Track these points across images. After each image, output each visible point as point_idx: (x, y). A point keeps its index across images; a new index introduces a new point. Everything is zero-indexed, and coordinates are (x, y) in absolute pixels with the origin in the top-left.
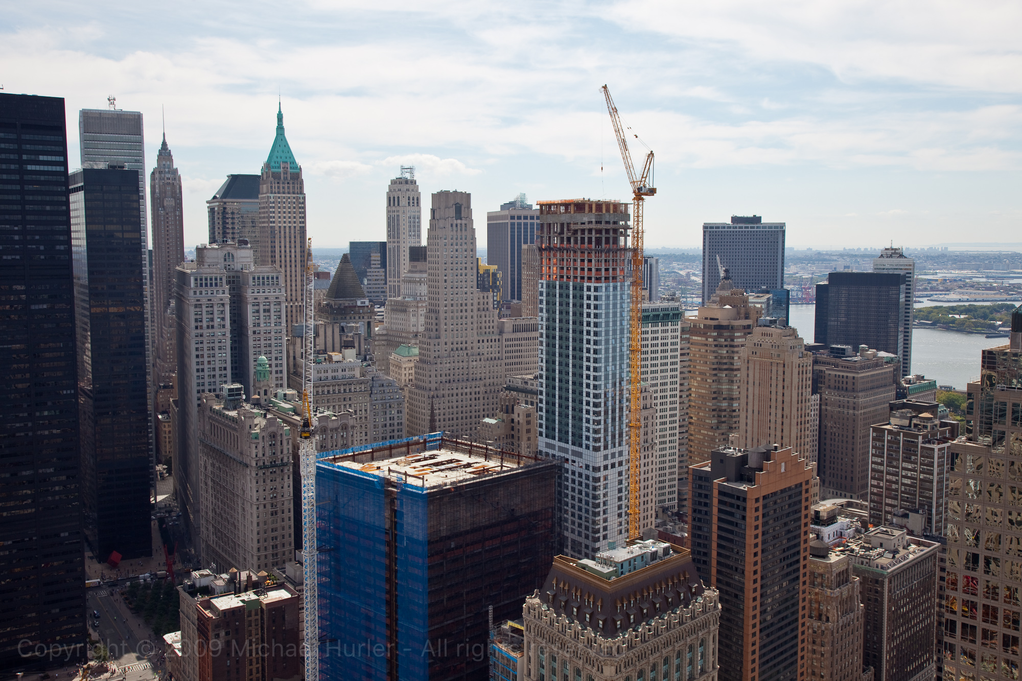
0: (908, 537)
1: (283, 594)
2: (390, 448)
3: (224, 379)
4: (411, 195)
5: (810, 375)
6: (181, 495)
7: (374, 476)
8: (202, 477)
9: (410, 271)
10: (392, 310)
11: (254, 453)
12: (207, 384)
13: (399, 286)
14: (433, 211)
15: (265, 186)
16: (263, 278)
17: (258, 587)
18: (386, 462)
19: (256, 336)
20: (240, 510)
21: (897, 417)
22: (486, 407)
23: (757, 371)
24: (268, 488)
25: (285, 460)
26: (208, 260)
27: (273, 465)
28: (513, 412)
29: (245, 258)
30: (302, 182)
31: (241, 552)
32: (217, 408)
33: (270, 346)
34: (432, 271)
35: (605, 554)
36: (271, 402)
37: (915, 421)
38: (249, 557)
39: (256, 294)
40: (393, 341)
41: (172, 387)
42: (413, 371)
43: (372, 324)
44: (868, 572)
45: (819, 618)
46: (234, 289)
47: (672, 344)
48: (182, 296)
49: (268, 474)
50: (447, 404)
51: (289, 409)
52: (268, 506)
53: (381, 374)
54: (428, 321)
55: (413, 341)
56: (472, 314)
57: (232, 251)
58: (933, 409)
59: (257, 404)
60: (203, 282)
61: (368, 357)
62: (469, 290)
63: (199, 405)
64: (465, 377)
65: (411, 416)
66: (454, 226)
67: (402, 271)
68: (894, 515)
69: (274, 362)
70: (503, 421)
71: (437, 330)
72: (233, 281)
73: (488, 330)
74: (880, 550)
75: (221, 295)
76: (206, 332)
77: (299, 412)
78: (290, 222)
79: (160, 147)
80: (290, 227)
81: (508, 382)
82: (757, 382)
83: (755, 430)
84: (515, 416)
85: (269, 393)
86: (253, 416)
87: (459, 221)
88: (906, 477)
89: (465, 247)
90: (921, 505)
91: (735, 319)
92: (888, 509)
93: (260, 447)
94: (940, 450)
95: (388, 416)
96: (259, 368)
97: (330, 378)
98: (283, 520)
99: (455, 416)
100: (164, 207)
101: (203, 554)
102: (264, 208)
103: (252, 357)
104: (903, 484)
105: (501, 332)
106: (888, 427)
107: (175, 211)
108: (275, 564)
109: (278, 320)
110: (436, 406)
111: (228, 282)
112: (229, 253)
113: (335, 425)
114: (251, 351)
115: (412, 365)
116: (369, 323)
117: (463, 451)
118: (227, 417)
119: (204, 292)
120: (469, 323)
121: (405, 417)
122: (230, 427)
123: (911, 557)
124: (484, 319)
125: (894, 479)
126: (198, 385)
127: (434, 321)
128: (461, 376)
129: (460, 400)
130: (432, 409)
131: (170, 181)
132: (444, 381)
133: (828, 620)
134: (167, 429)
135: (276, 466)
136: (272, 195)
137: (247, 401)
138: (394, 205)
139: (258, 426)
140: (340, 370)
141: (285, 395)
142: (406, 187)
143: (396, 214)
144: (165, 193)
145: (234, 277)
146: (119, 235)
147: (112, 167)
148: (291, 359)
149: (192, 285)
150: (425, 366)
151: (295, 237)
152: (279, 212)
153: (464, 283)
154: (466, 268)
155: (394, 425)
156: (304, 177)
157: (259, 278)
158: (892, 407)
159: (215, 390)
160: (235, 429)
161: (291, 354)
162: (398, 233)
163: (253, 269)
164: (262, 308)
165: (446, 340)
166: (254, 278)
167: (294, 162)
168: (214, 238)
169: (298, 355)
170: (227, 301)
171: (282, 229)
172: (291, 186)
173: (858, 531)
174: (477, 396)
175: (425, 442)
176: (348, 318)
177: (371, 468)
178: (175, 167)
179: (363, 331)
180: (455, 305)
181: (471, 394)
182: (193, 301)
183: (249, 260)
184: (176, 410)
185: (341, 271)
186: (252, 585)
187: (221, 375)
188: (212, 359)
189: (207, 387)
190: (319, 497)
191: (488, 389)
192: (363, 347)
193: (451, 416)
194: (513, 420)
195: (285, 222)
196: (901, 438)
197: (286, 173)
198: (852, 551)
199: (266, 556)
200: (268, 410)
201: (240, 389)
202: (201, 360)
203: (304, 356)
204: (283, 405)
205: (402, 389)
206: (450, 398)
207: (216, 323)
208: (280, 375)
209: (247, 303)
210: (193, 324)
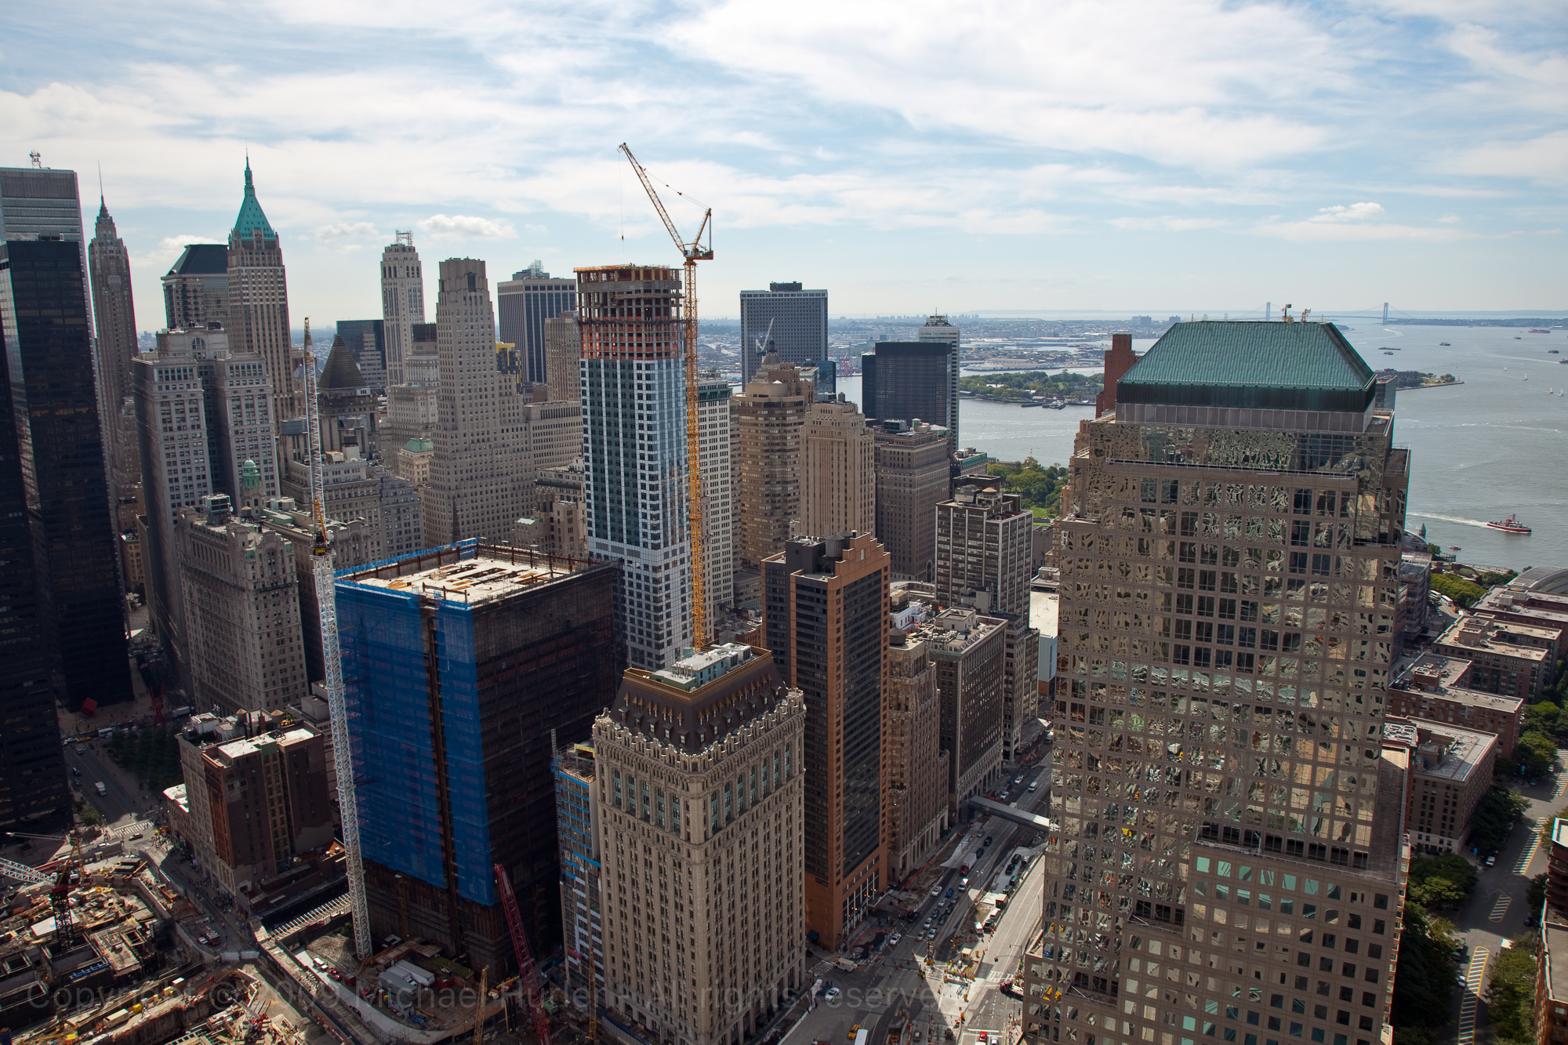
0: (977, 616)
1: (304, 734)
2: (419, 560)
3: (204, 489)
4: (410, 263)
5: (872, 454)
6: (162, 627)
7: (407, 594)
8: (187, 606)
9: (415, 353)
10: (395, 399)
11: (250, 574)
12: (183, 496)
13: (401, 371)
14: (441, 284)
15: (234, 258)
16: (243, 367)
17: (275, 728)
18: (417, 576)
19: (239, 436)
20: (239, 642)
21: (961, 494)
22: (515, 505)
23: (817, 451)
24: (271, 614)
25: (289, 580)
26: (172, 349)
27: (275, 587)
28: (552, 510)
29: (218, 343)
30: (279, 252)
31: (245, 689)
32: (199, 523)
33: (257, 447)
34: (443, 352)
35: (683, 663)
36: (264, 513)
37: (979, 497)
38: (255, 695)
39: (235, 387)
40: (400, 435)
41: (135, 501)
42: (427, 468)
43: (376, 415)
44: (942, 655)
45: (898, 707)
46: (207, 382)
47: (722, 425)
48: (142, 392)
49: (269, 597)
50: (470, 504)
51: (288, 521)
52: (273, 635)
53: (390, 473)
54: (442, 410)
55: (424, 434)
56: (493, 399)
57: (203, 337)
58: (994, 483)
59: (248, 517)
60: (169, 375)
61: (373, 455)
62: (488, 372)
63: (175, 522)
64: (489, 472)
65: (428, 520)
66: (468, 298)
67: (403, 353)
68: (962, 594)
69: (263, 466)
70: (541, 520)
71: (453, 420)
72: (206, 373)
73: (512, 418)
74: (952, 632)
75: (192, 390)
76: (176, 434)
77: (298, 523)
78: (267, 300)
79: (98, 213)
80: (268, 305)
81: (539, 476)
82: (817, 464)
83: (818, 514)
84: (554, 515)
85: (260, 503)
86: (246, 532)
87: (473, 294)
88: (972, 555)
89: (481, 323)
90: (987, 583)
91: (786, 395)
92: (954, 589)
93: (257, 567)
94: (1004, 525)
95: (403, 522)
97: (331, 481)
98: (292, 649)
99: (480, 517)
100: (108, 286)
101: (197, 694)
102: (234, 284)
103: (235, 462)
104: (969, 562)
105: (528, 420)
106: (953, 504)
107: (122, 290)
108: (287, 700)
109: (264, 417)
110: (458, 507)
111: (200, 374)
112: (198, 339)
113: (345, 536)
114: (234, 454)
115: (426, 461)
116: (372, 416)
117: (505, 558)
118: (213, 534)
119: (171, 387)
120: (491, 410)
121: (422, 521)
122: (217, 545)
123: (982, 636)
124: (507, 405)
125: (961, 557)
126: (173, 497)
127: (449, 410)
128: (484, 472)
130: (455, 511)
131: (114, 255)
132: (465, 478)
133: (907, 709)
134: (134, 551)
135: (278, 588)
136: (244, 269)
137: (235, 513)
138: (390, 276)
139: (253, 542)
140: (342, 472)
141: (280, 504)
142: (402, 255)
143: (393, 287)
144: (107, 269)
145: (206, 367)
146: (60, 321)
147: (44, 239)
148: (283, 461)
149: (156, 379)
150: (442, 462)
152: (254, 289)
153: (482, 365)
154: (484, 348)
156: (282, 245)
157: (237, 368)
158: (953, 484)
159: (193, 503)
160: (224, 548)
161: (282, 456)
162: (397, 310)
163: (229, 357)
164: (243, 403)
165: (465, 431)
166: (232, 368)
167: (268, 228)
168: (173, 321)
169: (290, 456)
170: (201, 396)
171: (259, 308)
172: (267, 256)
173: (929, 615)
174: (504, 493)
175: (459, 550)
176: (347, 410)
177: (400, 584)
178: (119, 236)
179: (365, 425)
180: (473, 391)
181: (497, 491)
182: (158, 398)
183: (223, 346)
184: (145, 528)
185: (335, 356)
186: (264, 727)
187: (199, 485)
188: (187, 466)
189: (183, 500)
190: (341, 621)
191: (517, 484)
192: (368, 443)
193: (476, 518)
194: (552, 519)
195: (261, 300)
196: (967, 515)
197: (259, 241)
198: (925, 635)
199: (275, 692)
200: (262, 523)
201: (225, 500)
202: (174, 468)
203: (298, 457)
204: (279, 516)
205: (416, 490)
206: (474, 497)
207: (189, 423)
208: (271, 481)
209: (225, 398)
210: (160, 426)
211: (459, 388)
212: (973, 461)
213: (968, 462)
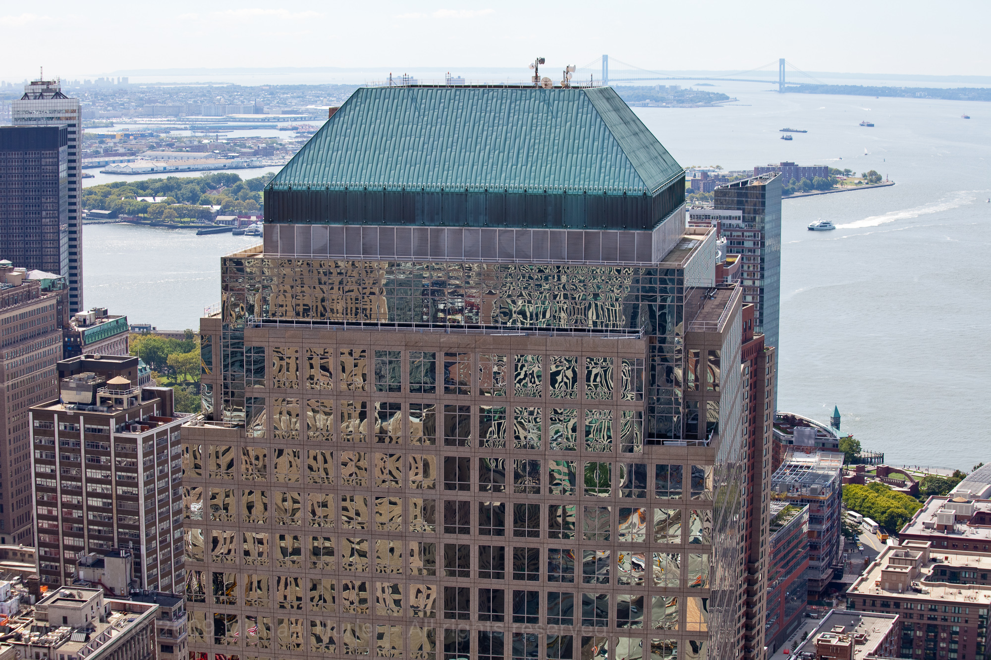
0: (107, 601)
21: (72, 389)
37: (101, 393)
58: (127, 368)
68: (81, 564)
74: (64, 630)
88: (94, 495)
92: (69, 554)
94: (145, 440)
104: (90, 508)
106: (57, 408)
123: (115, 634)
158: (63, 372)
173: (24, 601)
196: (81, 425)
198: (19, 637)
212: (103, 331)
213: (94, 334)
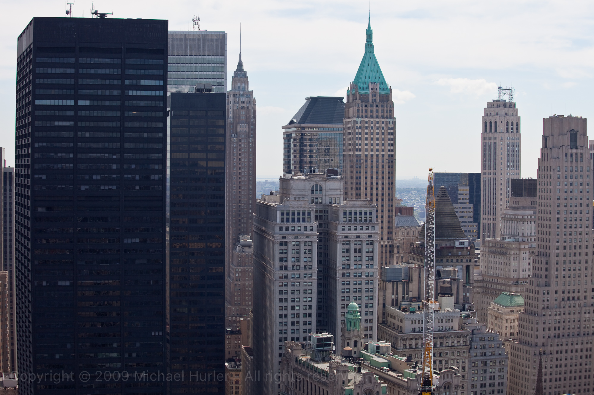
4: (510, 119)
9: (510, 208)
10: (490, 252)
12: (289, 332)
13: (495, 225)
14: (545, 139)
15: (350, 109)
16: (355, 214)
19: (345, 279)
26: (294, 193)
29: (334, 190)
30: (392, 105)
32: (304, 359)
33: (360, 291)
34: (543, 208)
36: (362, 355)
39: (346, 231)
40: (490, 288)
42: (516, 323)
43: (471, 268)
46: (322, 225)
48: (264, 232)
50: (555, 362)
51: (384, 364)
53: (481, 325)
54: (537, 265)
55: (513, 289)
56: (586, 258)
57: (321, 183)
59: (348, 356)
60: (289, 217)
61: (467, 307)
62: (583, 230)
63: (281, 355)
64: (576, 331)
65: (512, 375)
66: (569, 155)
67: (498, 208)
69: (364, 309)
71: (546, 277)
72: (321, 216)
75: (308, 232)
76: (290, 273)
77: (394, 367)
78: (377, 150)
79: (236, 68)
80: (377, 156)
85: (359, 345)
86: (346, 371)
87: (574, 151)
89: (580, 180)
95: (488, 375)
96: (349, 316)
99: (562, 376)
100: (237, 133)
102: (349, 134)
103: (339, 303)
107: (248, 137)
109: (370, 262)
110: (543, 365)
111: (317, 218)
112: (317, 185)
114: (339, 296)
115: (515, 316)
116: (468, 267)
118: (316, 370)
119: (290, 229)
120: (583, 269)
121: (506, 376)
122: (319, 381)
126: (281, 332)
127: (544, 266)
128: (571, 331)
129: (569, 358)
130: (540, 368)
131: (245, 105)
132: (552, 335)
136: (359, 120)
137: (336, 352)
138: (491, 131)
139: (352, 381)
140: (436, 321)
141: (378, 348)
142: (503, 111)
143: (492, 141)
144: (239, 117)
145: (322, 212)
146: (203, 164)
147: (199, 91)
148: (381, 306)
149: (278, 220)
150: (532, 318)
151: (383, 167)
152: (366, 139)
153: (578, 222)
154: (581, 205)
155: (494, 385)
157: (350, 214)
159: (298, 339)
160: (325, 384)
162: (495, 164)
163: (343, 203)
164: (353, 247)
165: (557, 288)
166: (345, 214)
167: (383, 83)
168: (290, 167)
169: (388, 302)
170: (315, 239)
171: (369, 158)
172: (380, 109)
176: (445, 260)
178: (250, 89)
179: (460, 276)
180: (568, 248)
181: (582, 351)
182: (278, 239)
183: (338, 192)
184: (250, 358)
187: (305, 324)
188: (296, 304)
189: (289, 335)
192: (462, 294)
193: (558, 376)
195: (372, 150)
197: (374, 95)
200: (359, 364)
201: (328, 339)
202: (285, 304)
203: (395, 303)
204: (376, 358)
205: (503, 344)
206: (559, 355)
207: (302, 264)
208: (369, 325)
209: (336, 242)
210: (277, 264)
211: (554, 244)
